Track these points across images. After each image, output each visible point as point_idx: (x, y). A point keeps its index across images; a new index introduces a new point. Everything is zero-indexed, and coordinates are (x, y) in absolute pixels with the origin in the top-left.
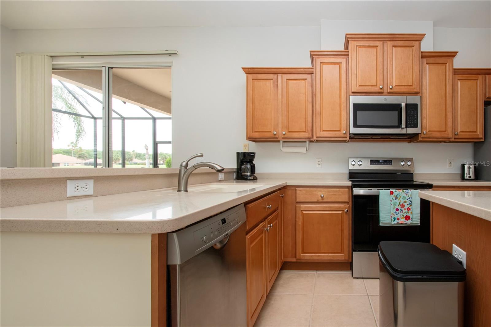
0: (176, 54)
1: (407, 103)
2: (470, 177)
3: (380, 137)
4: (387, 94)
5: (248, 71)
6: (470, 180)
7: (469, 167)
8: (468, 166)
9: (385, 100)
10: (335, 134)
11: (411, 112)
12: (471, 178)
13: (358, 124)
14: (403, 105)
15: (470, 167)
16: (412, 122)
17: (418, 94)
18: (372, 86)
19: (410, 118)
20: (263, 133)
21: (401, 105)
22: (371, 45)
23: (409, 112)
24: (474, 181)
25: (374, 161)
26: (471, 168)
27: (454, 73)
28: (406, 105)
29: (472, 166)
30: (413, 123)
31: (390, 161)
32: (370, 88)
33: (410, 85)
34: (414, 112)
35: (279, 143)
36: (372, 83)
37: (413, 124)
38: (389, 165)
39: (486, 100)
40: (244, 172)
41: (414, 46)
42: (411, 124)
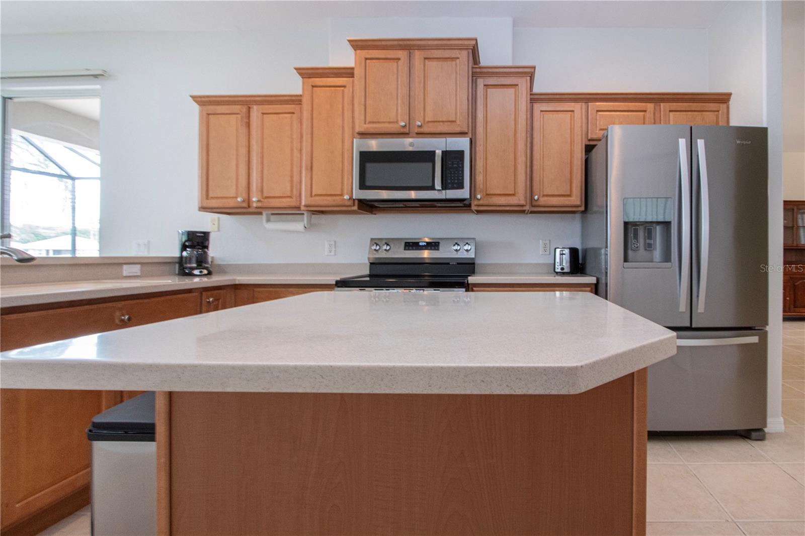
0: (103, 75)
1: (447, 149)
2: (562, 269)
3: (418, 205)
4: (415, 135)
5: (203, 101)
6: (563, 274)
7: (562, 253)
8: (561, 251)
9: (411, 144)
10: (334, 201)
11: (453, 164)
12: (565, 271)
13: (368, 183)
14: (439, 153)
15: (564, 252)
16: (455, 179)
17: (466, 135)
18: (390, 122)
19: (451, 174)
20: (225, 200)
21: (434, 152)
22: (389, 56)
23: (450, 164)
24: (571, 275)
25: (411, 244)
26: (564, 254)
27: (530, 100)
28: (443, 152)
29: (567, 251)
30: (456, 181)
31: (437, 244)
32: (387, 125)
33: (451, 120)
34: (458, 164)
35: (260, 216)
36: (390, 119)
37: (456, 183)
38: (435, 249)
39: (588, 143)
40: (186, 263)
41: (458, 58)
42: (453, 184)
